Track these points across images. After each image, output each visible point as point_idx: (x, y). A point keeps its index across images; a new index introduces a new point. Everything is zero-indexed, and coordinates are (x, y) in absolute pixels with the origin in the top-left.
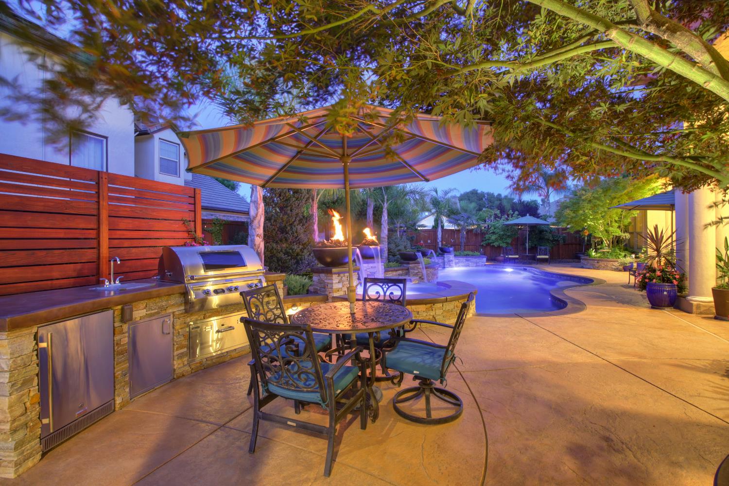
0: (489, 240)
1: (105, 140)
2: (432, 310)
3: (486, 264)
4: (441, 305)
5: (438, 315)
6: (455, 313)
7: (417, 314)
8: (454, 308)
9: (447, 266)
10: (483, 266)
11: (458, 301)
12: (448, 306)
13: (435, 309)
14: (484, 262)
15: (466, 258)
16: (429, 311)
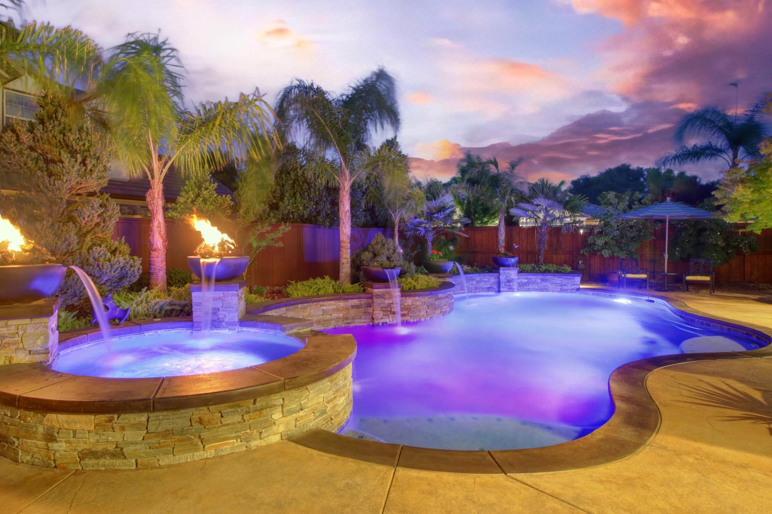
0: (594, 245)
2: (113, 428)
3: (581, 287)
4: (143, 418)
5: (132, 443)
6: (193, 437)
7: (72, 435)
8: (191, 425)
9: (505, 290)
10: (574, 291)
11: (209, 409)
12: (164, 421)
13: (123, 428)
14: (576, 285)
15: (542, 277)
16: (105, 431)
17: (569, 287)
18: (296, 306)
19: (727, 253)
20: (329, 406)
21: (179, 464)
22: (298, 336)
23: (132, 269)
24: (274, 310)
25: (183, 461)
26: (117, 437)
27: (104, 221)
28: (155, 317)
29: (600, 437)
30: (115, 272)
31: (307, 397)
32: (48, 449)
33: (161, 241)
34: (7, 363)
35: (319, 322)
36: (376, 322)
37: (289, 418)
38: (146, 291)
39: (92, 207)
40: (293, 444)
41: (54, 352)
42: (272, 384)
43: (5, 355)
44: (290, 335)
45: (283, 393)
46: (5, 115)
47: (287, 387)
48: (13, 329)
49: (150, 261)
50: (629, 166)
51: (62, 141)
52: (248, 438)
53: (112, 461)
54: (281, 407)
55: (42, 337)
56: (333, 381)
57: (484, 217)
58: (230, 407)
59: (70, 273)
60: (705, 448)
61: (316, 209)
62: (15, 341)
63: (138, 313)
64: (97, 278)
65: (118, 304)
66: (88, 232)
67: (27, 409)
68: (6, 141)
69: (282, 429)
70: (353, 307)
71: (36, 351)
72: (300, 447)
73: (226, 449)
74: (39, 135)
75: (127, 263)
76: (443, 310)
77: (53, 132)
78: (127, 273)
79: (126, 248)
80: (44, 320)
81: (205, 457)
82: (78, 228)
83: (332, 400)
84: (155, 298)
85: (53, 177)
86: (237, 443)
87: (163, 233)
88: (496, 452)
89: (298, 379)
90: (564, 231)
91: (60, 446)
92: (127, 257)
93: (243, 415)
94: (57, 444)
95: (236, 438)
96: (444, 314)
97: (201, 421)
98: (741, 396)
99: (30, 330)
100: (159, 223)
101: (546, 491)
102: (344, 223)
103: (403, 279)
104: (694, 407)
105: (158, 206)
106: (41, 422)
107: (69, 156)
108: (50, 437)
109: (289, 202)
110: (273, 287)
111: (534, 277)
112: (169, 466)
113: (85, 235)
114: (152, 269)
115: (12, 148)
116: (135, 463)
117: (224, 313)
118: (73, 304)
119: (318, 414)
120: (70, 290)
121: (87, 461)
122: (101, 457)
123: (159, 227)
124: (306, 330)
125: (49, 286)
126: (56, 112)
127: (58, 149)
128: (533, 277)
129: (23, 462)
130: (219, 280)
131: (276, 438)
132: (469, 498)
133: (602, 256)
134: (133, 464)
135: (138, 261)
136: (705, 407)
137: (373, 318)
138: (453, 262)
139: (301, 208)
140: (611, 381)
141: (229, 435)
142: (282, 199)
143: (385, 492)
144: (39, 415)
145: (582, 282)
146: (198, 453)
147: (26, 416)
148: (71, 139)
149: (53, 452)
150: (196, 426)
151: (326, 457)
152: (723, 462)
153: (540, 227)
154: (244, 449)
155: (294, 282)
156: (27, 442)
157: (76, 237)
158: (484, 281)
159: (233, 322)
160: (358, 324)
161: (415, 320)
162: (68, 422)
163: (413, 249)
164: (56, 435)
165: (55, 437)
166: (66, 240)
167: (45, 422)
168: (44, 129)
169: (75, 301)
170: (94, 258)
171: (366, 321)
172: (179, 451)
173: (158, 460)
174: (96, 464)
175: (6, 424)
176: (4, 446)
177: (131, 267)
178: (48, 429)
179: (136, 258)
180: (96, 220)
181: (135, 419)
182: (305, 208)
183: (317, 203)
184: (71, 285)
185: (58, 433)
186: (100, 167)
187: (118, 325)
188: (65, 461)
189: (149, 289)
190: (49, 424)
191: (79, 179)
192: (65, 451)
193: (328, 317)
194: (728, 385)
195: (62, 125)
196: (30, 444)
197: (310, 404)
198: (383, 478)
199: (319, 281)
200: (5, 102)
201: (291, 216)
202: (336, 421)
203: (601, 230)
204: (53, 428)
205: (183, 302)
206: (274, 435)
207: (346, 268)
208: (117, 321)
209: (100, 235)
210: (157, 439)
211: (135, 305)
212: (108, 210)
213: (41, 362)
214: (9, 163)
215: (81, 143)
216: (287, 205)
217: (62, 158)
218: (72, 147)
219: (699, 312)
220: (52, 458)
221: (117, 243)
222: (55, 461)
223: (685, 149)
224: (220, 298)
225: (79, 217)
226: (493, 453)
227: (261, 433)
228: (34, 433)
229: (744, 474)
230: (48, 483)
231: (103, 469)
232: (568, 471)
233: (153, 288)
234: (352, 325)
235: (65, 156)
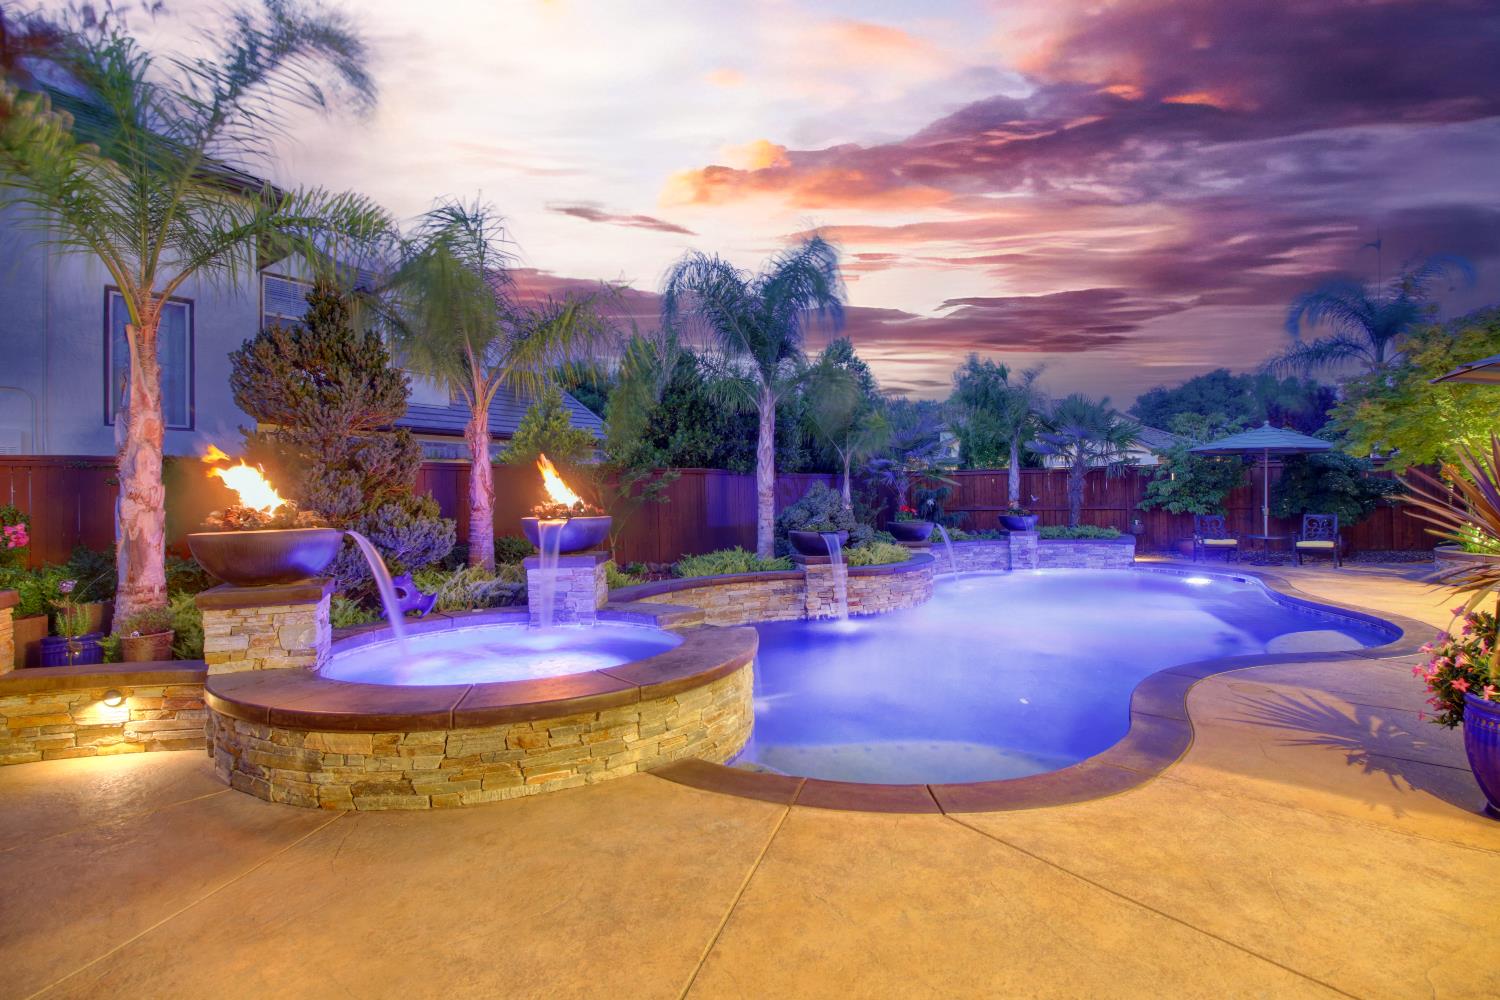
0: (1157, 495)
1: (187, 306)
2: (398, 752)
3: (1137, 560)
4: (439, 737)
5: (424, 773)
6: (509, 765)
7: (342, 762)
8: (507, 749)
9: (1019, 566)
10: (1126, 566)
11: (531, 726)
12: (469, 742)
13: (412, 752)
14: (1128, 557)
15: (1076, 545)
16: (387, 756)
17: (1118, 560)
18: (689, 591)
19: (1363, 506)
20: (711, 727)
21: (490, 802)
22: (681, 631)
23: (441, 537)
24: (654, 597)
25: (495, 798)
26: (402, 764)
27: (402, 468)
28: (476, 607)
29: (1094, 766)
30: (415, 541)
31: (676, 712)
32: (310, 782)
33: (486, 495)
34: (258, 668)
35: (723, 615)
36: (811, 614)
37: (648, 741)
38: (463, 569)
39: (384, 447)
40: (653, 778)
41: (323, 653)
42: (622, 692)
43: (254, 656)
44: (669, 631)
45: (639, 705)
46: (264, 313)
47: (644, 697)
48: (266, 620)
49: (470, 525)
50: (1228, 371)
51: (340, 353)
52: (587, 768)
53: (396, 797)
54: (636, 725)
55: (306, 632)
56: (716, 691)
57: (997, 454)
58: (562, 724)
59: (350, 543)
60: (1243, 780)
61: (725, 446)
62: (268, 637)
63: (450, 602)
64: (391, 550)
65: (421, 588)
66: (379, 483)
67: (282, 726)
68: (260, 355)
69: (637, 756)
70: (775, 592)
71: (299, 651)
72: (664, 782)
73: (557, 782)
74: (308, 346)
75: (435, 528)
76: (915, 596)
77: (327, 340)
78: (434, 543)
79: (434, 507)
80: (311, 607)
81: (527, 793)
82: (363, 479)
83: (715, 719)
84: (475, 579)
85: (328, 406)
86: (572, 775)
87: (488, 484)
88: (937, 786)
89: (660, 685)
90: (1108, 474)
91: (326, 778)
92: (434, 519)
93: (580, 736)
94: (324, 775)
95: (571, 767)
96: (917, 602)
97: (520, 743)
98: (1327, 713)
99: (290, 621)
100: (483, 470)
101: (995, 835)
102: (763, 467)
103: (854, 550)
104: (1248, 727)
105: (481, 444)
106: (300, 745)
107: (350, 374)
108: (313, 766)
109: (683, 437)
110: (660, 563)
111: (1063, 546)
112: (476, 806)
113: (373, 488)
114: (473, 538)
115: (268, 364)
116: (428, 800)
117: (574, 599)
118: (355, 589)
119: (693, 737)
120: (351, 567)
121: (362, 798)
122: (382, 792)
123: (483, 475)
124: (694, 623)
125: (316, 560)
126: (333, 310)
127: (334, 366)
128: (1061, 546)
129: (275, 801)
130: (565, 551)
131: (630, 769)
132: (884, 843)
133: (1169, 511)
134: (426, 802)
135: (451, 525)
136: (1265, 727)
137: (806, 609)
138: (933, 524)
139: (702, 445)
140: (1135, 693)
141: (561, 763)
142: (673, 429)
143: (768, 837)
144: (298, 735)
145: (1138, 552)
146: (517, 788)
147: (280, 736)
148: (353, 350)
149: (317, 786)
150: (514, 749)
151: (696, 793)
152: (1264, 799)
153: (1073, 470)
154: (583, 783)
155: (690, 556)
156: (280, 774)
157: (359, 491)
158: (987, 553)
159: (588, 613)
160: (784, 618)
161: (871, 612)
162: (336, 744)
163: (876, 504)
164: (321, 762)
165: (319, 764)
166: (345, 495)
167: (306, 745)
168: (314, 337)
169: (357, 584)
170: (386, 521)
171: (796, 612)
172: (490, 786)
173: (461, 797)
174: (375, 802)
175: (253, 748)
176: (251, 780)
177: (441, 533)
178: (309, 754)
179: (447, 520)
180: (389, 467)
181: (428, 739)
182: (709, 444)
183: (727, 438)
184: (352, 561)
185: (323, 759)
186: (396, 390)
187: (420, 618)
188: (333, 797)
189: (467, 566)
190: (311, 747)
191: (365, 407)
192: (333, 784)
193: (738, 607)
194: (1310, 697)
195: (342, 330)
196: (285, 776)
197: (680, 723)
198: (770, 820)
199: (727, 555)
200: (264, 294)
201: (687, 457)
202: (722, 749)
203: (1165, 472)
204: (316, 752)
205: (517, 585)
206: (627, 764)
207: (766, 534)
208: (419, 612)
209: (396, 488)
210: (459, 768)
211: (445, 590)
212: (407, 453)
213: (305, 667)
214: (265, 386)
215: (367, 356)
216: (680, 440)
217: (340, 379)
218: (355, 361)
219: (1305, 595)
220: (316, 795)
221: (419, 500)
222: (318, 798)
223: (1300, 347)
224: (567, 578)
225: (365, 462)
226: (932, 788)
227: (607, 761)
228: (293, 759)
229: (1288, 815)
230: (307, 827)
231: (385, 808)
232: (1033, 810)
233: (473, 565)
234: (774, 619)
235: (345, 375)
